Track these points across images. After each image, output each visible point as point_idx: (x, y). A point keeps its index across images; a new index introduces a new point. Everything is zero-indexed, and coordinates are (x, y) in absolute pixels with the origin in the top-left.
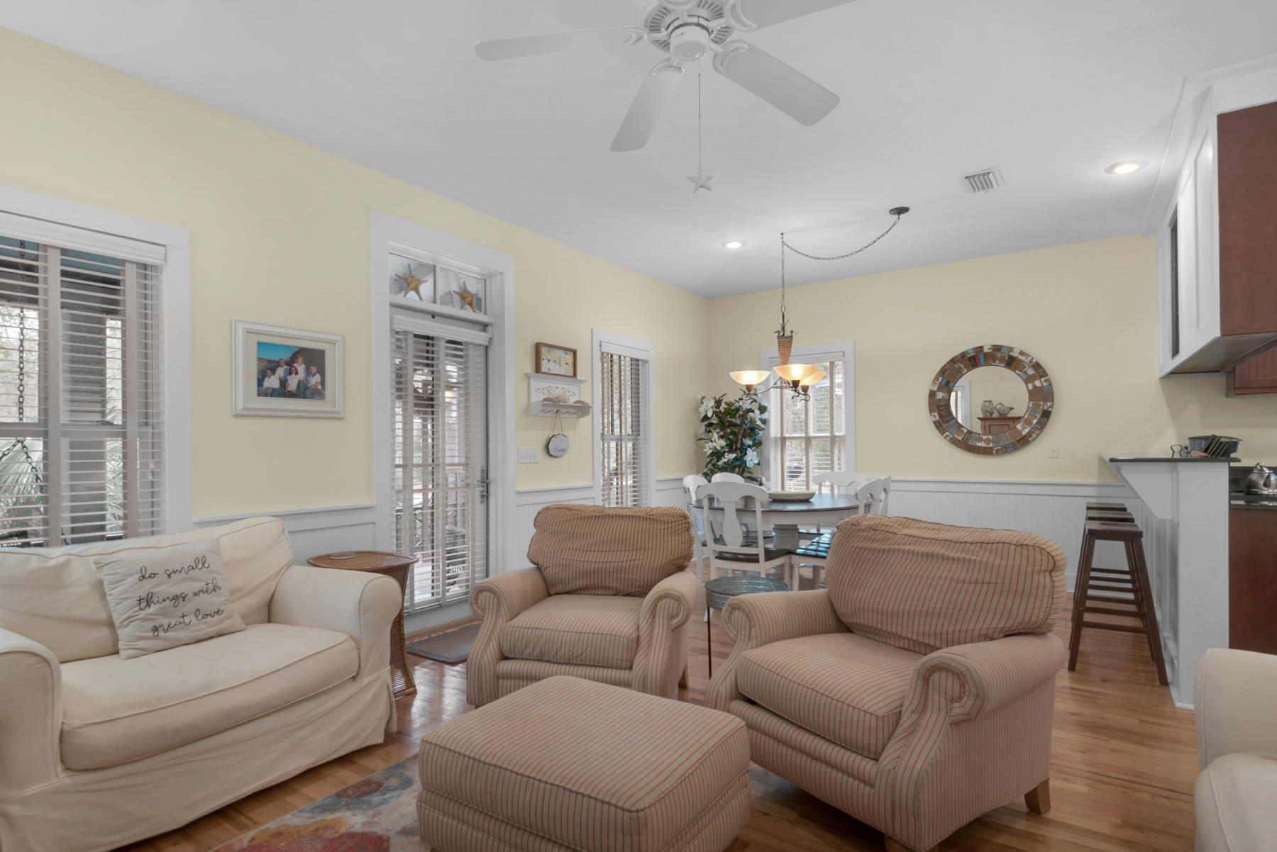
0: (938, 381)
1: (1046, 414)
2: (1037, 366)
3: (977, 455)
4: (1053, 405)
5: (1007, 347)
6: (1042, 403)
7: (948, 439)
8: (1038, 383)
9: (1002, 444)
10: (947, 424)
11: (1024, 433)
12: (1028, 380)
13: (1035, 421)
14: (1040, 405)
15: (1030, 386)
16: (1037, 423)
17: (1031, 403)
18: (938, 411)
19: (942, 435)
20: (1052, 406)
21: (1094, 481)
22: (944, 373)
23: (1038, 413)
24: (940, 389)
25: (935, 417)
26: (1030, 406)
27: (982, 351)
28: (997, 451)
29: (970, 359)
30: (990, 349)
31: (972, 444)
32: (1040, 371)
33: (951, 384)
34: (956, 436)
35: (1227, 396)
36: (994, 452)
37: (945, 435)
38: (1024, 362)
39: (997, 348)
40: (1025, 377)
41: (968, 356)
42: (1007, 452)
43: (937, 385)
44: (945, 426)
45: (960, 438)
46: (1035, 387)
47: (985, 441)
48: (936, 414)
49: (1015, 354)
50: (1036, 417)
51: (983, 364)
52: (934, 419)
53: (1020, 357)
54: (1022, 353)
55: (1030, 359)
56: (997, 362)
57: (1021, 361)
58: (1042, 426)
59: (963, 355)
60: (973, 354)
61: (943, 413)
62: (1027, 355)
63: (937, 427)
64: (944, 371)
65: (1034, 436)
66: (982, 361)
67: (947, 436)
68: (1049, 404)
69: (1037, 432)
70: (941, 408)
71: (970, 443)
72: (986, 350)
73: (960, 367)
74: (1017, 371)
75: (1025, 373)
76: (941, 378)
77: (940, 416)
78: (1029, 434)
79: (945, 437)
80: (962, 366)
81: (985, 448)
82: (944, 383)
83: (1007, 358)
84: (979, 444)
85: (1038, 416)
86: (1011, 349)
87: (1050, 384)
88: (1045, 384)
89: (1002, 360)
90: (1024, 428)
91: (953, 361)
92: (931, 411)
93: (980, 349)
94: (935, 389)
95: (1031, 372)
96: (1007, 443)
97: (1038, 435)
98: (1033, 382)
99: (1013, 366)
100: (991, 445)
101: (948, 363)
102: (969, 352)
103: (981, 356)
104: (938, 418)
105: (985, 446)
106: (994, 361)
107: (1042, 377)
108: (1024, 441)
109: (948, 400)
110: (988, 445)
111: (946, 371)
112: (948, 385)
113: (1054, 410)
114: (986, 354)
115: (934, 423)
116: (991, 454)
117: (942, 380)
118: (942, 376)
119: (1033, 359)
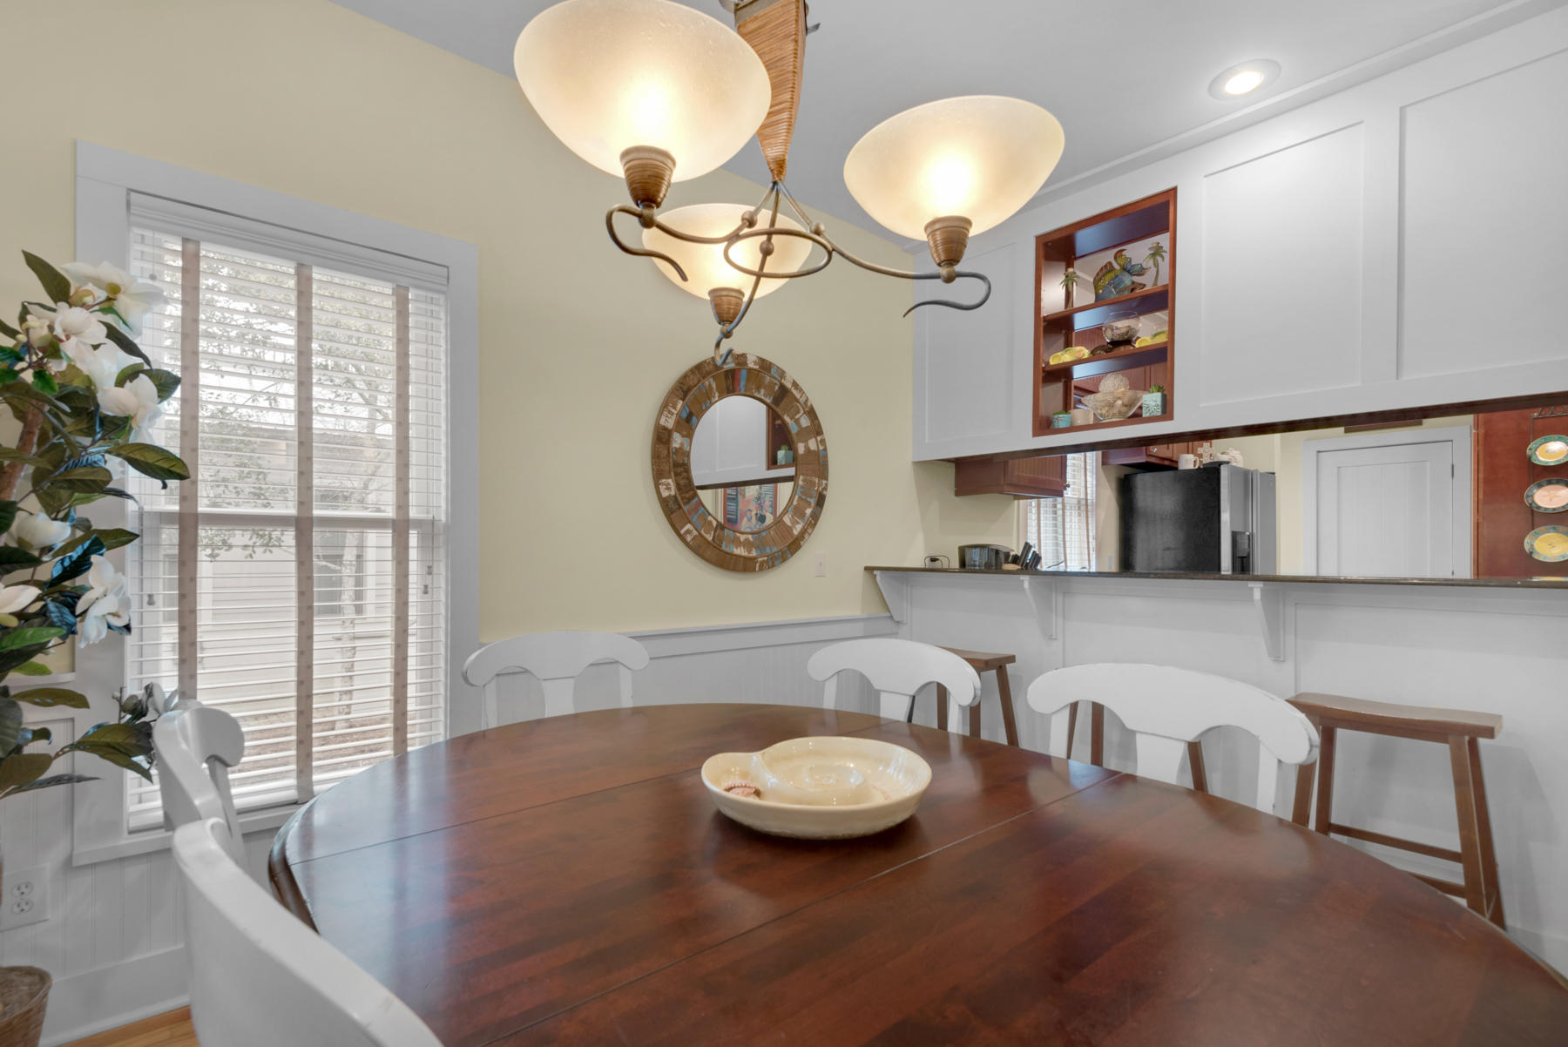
1: (820, 500)
2: (812, 413)
4: (826, 485)
5: (778, 367)
6: (817, 481)
7: (689, 538)
8: (812, 444)
9: (768, 551)
10: (688, 506)
11: (796, 532)
13: (808, 511)
14: (813, 485)
15: (803, 448)
16: (811, 516)
17: (802, 478)
18: (677, 475)
19: (677, 531)
20: (825, 489)
21: (856, 612)
22: (685, 393)
23: (811, 497)
24: (677, 426)
25: (668, 489)
26: (802, 483)
27: (747, 363)
28: (762, 563)
29: (726, 374)
30: (756, 363)
31: (727, 550)
32: (816, 422)
33: (694, 419)
34: (702, 532)
35: (958, 493)
36: (757, 565)
37: (682, 531)
38: (798, 401)
39: (765, 365)
40: (796, 429)
41: (725, 368)
42: (773, 566)
43: (674, 417)
44: (686, 508)
45: (709, 538)
46: (809, 451)
48: (670, 481)
49: (787, 383)
50: (809, 504)
51: (743, 391)
52: (665, 494)
53: (794, 391)
54: (795, 384)
55: (804, 397)
56: (762, 391)
57: (794, 398)
58: (814, 520)
59: (715, 362)
60: (731, 366)
61: (682, 482)
62: (801, 390)
63: (670, 516)
64: (685, 388)
65: (806, 536)
66: (741, 384)
67: (688, 532)
68: (824, 482)
69: (809, 530)
70: (678, 471)
71: (719, 547)
72: (751, 364)
73: (710, 385)
74: (786, 417)
75: (797, 422)
76: (680, 404)
77: (678, 486)
78: (803, 532)
79: (685, 535)
80: (714, 386)
81: (745, 558)
82: (684, 414)
83: (774, 387)
84: (735, 552)
85: (812, 503)
86: (782, 374)
87: (825, 450)
88: (819, 447)
89: (770, 389)
90: (795, 522)
91: (700, 371)
92: (658, 475)
93: (743, 360)
94: (669, 422)
95: (805, 422)
96: (775, 549)
97: (810, 535)
98: (806, 440)
99: (783, 403)
100: (754, 553)
101: (692, 371)
103: (742, 375)
104: (673, 492)
105: (746, 554)
106: (759, 388)
107: (816, 433)
108: (795, 545)
109: (688, 454)
110: (749, 553)
111: (689, 389)
112: (689, 419)
113: (829, 495)
114: (750, 370)
115: (664, 503)
116: (753, 570)
117: (683, 407)
118: (683, 400)
119: (807, 400)
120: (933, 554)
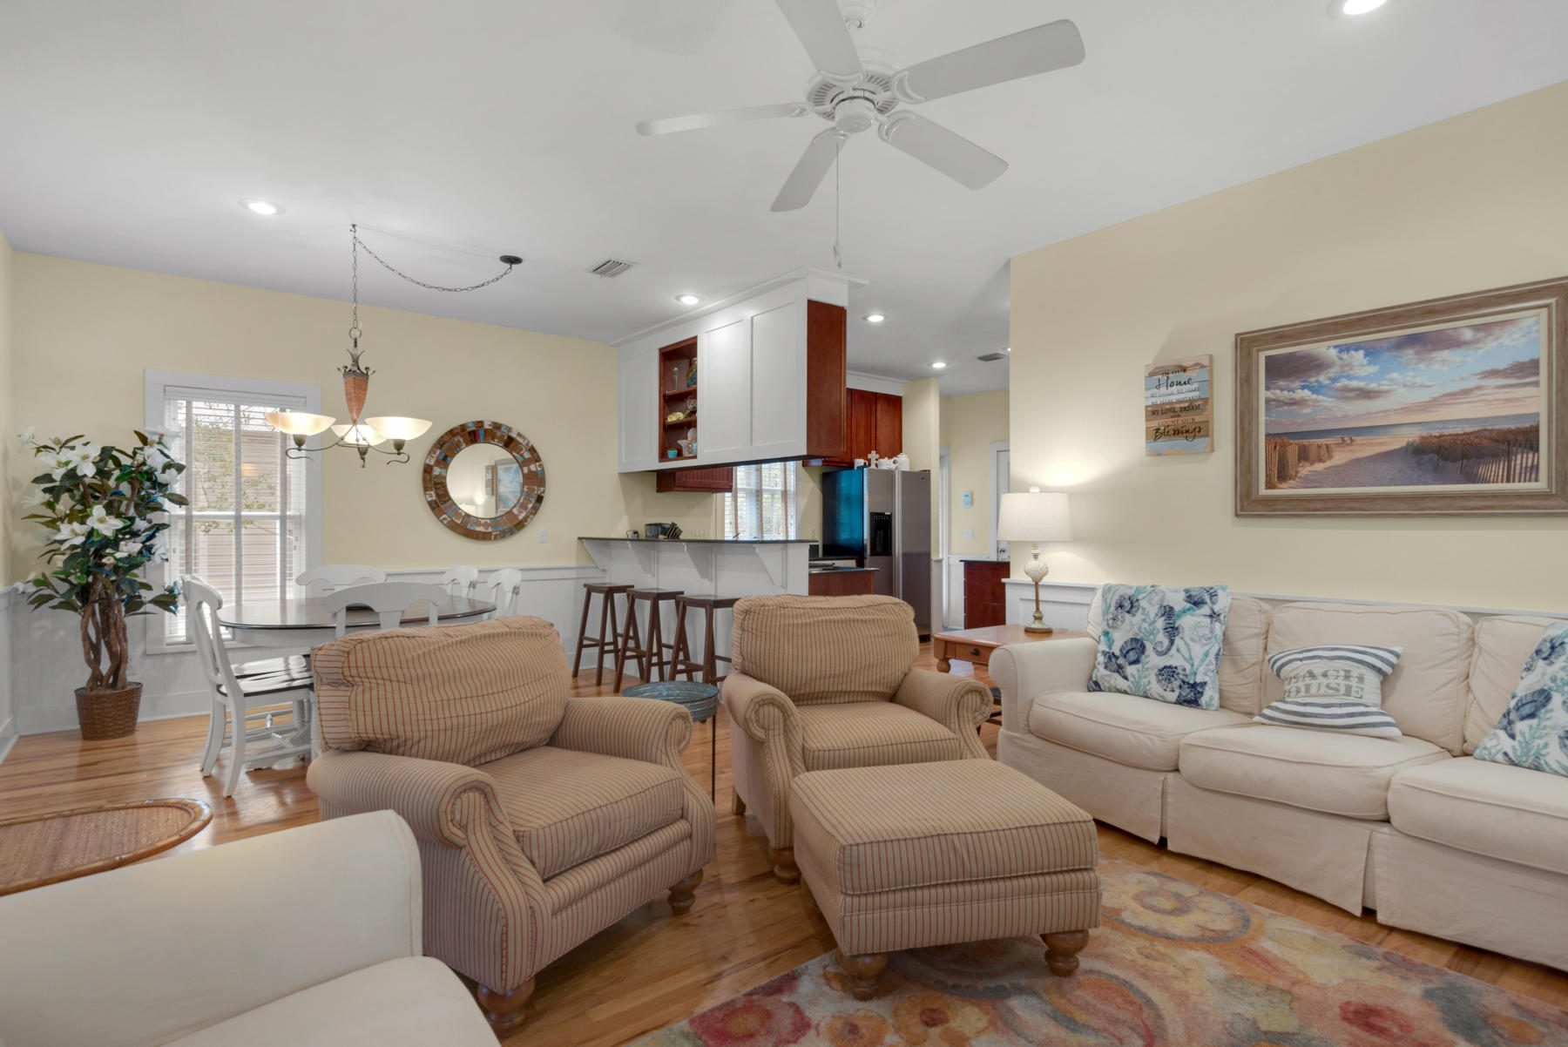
0: (435, 453)
1: (540, 499)
2: (532, 450)
3: (475, 541)
4: (544, 490)
5: (506, 426)
6: (536, 488)
7: (445, 522)
8: (533, 468)
9: (500, 528)
10: (445, 505)
11: (520, 518)
12: (523, 463)
13: (530, 506)
14: (534, 490)
15: (526, 470)
16: (532, 508)
17: (526, 487)
18: (436, 489)
19: (438, 518)
20: (543, 492)
21: (573, 564)
22: (442, 446)
23: (531, 498)
24: (438, 463)
25: (431, 496)
26: (525, 489)
27: (483, 426)
28: (496, 536)
29: (470, 433)
30: (490, 425)
31: (471, 528)
32: (535, 455)
33: (449, 459)
34: (454, 519)
35: (658, 491)
36: (493, 537)
37: (441, 518)
38: (521, 444)
39: (497, 426)
40: (521, 459)
41: (469, 430)
42: (504, 537)
43: (433, 459)
44: (442, 507)
45: (459, 522)
46: (530, 471)
47: (483, 525)
48: (432, 493)
49: (514, 435)
50: (530, 502)
51: (482, 441)
52: (430, 499)
53: (518, 439)
54: (519, 435)
55: (526, 441)
56: (496, 440)
57: (518, 442)
58: (535, 510)
59: (463, 427)
60: (474, 428)
61: (440, 493)
62: (524, 438)
63: (433, 509)
64: (442, 443)
65: (529, 520)
66: (482, 437)
67: (444, 519)
68: (542, 489)
69: (531, 516)
70: (438, 486)
71: (468, 527)
72: (487, 426)
73: (459, 441)
74: (514, 453)
75: (522, 455)
76: (438, 451)
77: (437, 495)
78: (525, 519)
79: (442, 521)
80: (462, 440)
81: (484, 533)
82: (441, 457)
83: (506, 437)
84: (478, 529)
85: (533, 500)
86: (510, 429)
87: (543, 470)
88: (539, 469)
89: (501, 438)
90: (520, 512)
91: (452, 433)
92: (426, 489)
93: (480, 424)
94: (432, 462)
95: (527, 455)
96: (505, 527)
97: (532, 519)
98: (528, 466)
99: (511, 446)
100: (490, 530)
101: (446, 434)
102: (469, 425)
103: (481, 432)
104: (434, 498)
105: (484, 530)
106: (493, 439)
107: (537, 461)
108: (520, 525)
109: (445, 478)
110: (487, 529)
111: (444, 444)
112: (445, 459)
113: (545, 496)
114: (486, 430)
115: (430, 503)
116: (490, 539)
117: (440, 453)
118: (440, 449)
119: (529, 442)
120: (636, 529)
